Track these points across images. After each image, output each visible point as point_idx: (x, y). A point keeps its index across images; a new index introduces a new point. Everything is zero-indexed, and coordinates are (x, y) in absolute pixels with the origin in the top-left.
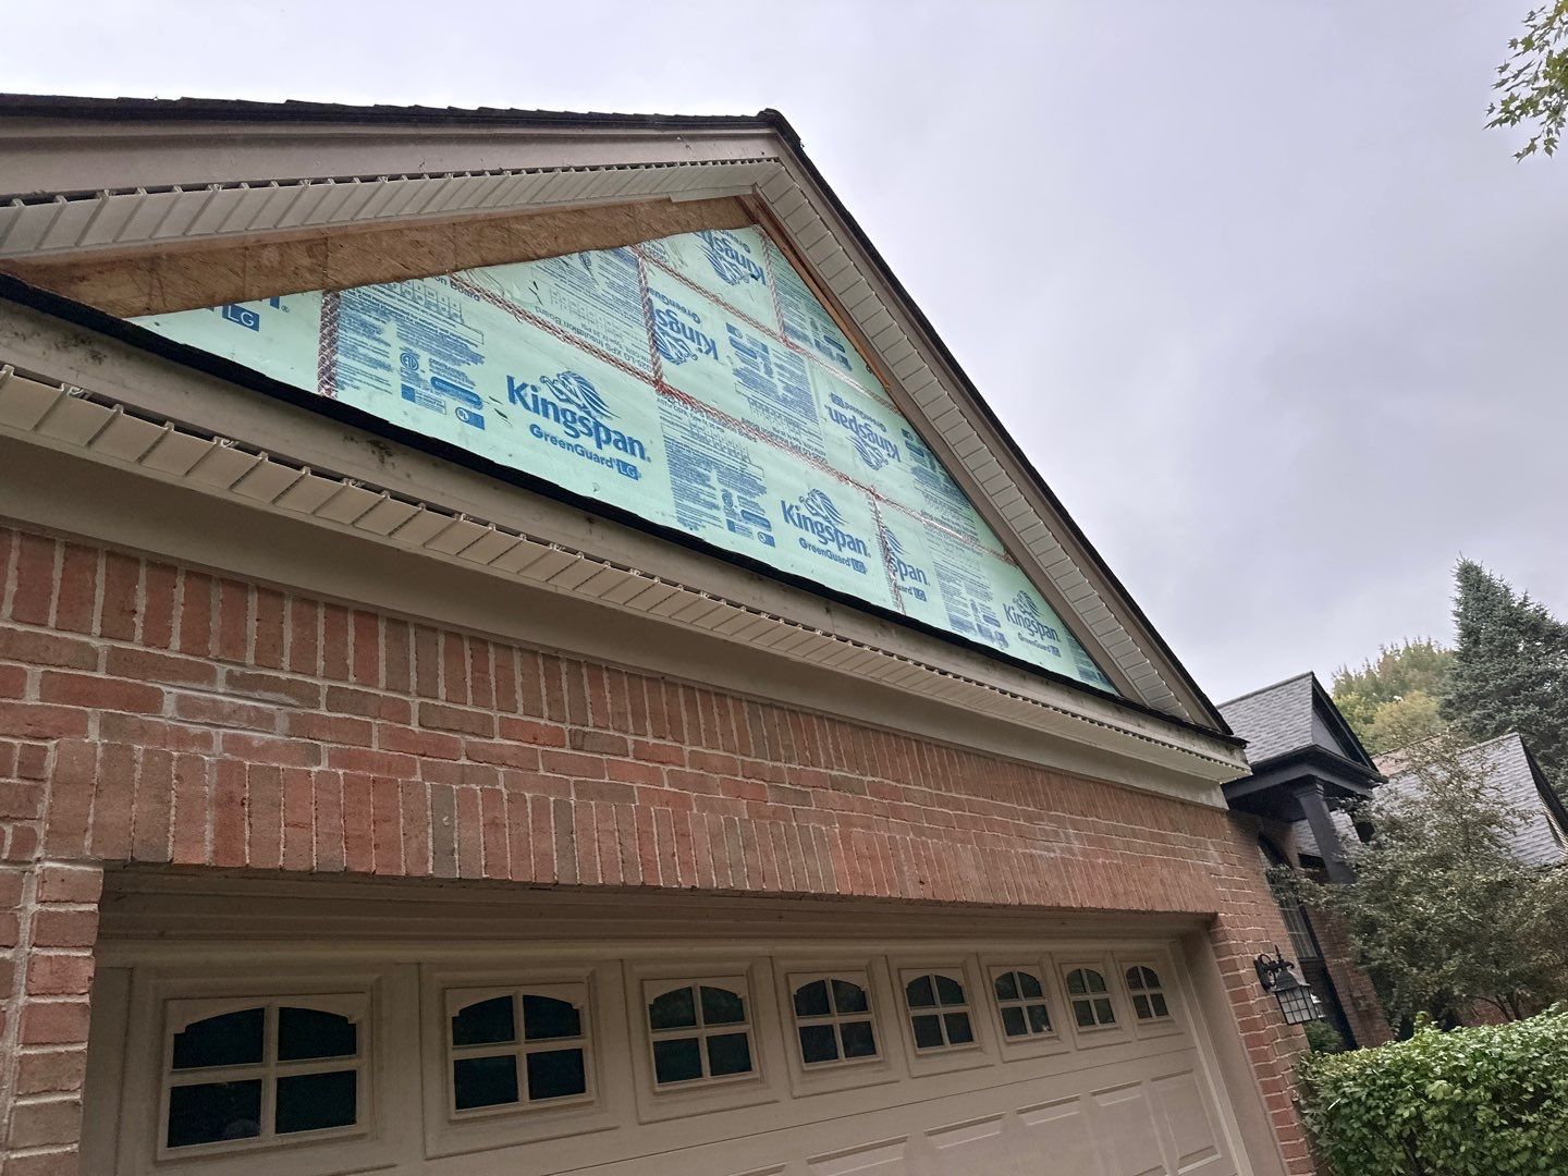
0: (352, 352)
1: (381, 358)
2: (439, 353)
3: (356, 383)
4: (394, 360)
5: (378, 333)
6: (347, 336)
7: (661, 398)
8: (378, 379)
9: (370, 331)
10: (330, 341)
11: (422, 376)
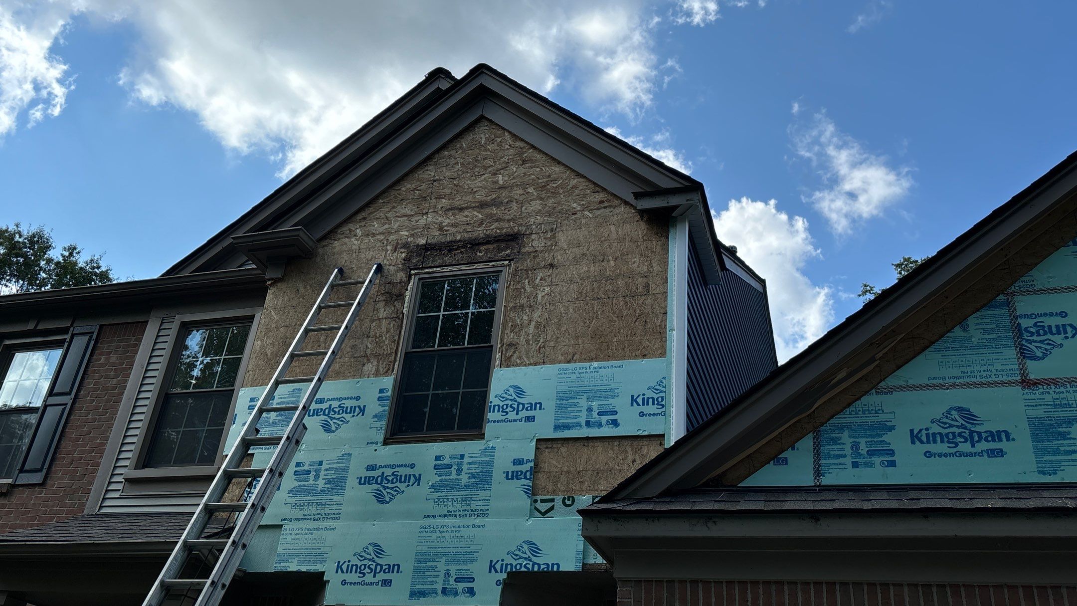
0: (828, 456)
1: (841, 453)
2: (871, 436)
3: (830, 471)
4: (848, 450)
5: (839, 440)
6: (825, 449)
7: (1027, 391)
8: (840, 464)
9: (835, 441)
10: (817, 455)
11: (862, 452)
